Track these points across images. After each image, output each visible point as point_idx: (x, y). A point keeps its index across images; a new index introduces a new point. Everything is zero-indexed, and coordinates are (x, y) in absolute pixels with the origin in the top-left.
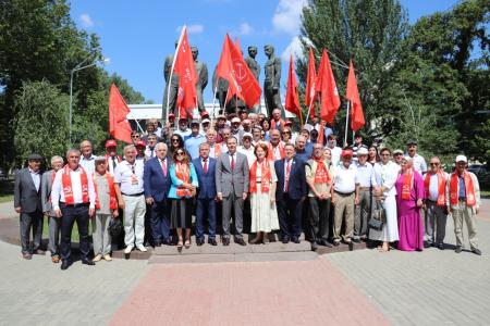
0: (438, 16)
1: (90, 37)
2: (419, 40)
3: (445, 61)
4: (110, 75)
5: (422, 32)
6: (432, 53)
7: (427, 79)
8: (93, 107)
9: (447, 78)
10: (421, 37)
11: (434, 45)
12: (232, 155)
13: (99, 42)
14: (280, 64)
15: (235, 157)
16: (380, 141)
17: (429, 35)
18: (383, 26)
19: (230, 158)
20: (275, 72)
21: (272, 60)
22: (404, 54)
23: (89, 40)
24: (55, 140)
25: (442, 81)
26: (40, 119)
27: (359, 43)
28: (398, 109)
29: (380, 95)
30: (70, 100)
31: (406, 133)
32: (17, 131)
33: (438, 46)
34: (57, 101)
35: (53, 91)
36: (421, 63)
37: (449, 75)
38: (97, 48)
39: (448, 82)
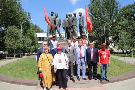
0: (129, 6)
1: (28, 14)
2: (123, 13)
3: (131, 19)
4: (34, 25)
5: (124, 11)
6: (128, 17)
7: (126, 24)
8: (28, 33)
9: (132, 24)
10: (124, 12)
11: (128, 14)
12: (70, 46)
13: (30, 15)
14: (83, 18)
15: (71, 47)
16: (112, 43)
17: (127, 11)
18: (113, 9)
19: (69, 47)
20: (82, 21)
21: (81, 17)
22: (119, 17)
23: (27, 14)
24: (17, 43)
25: (131, 24)
26: (12, 37)
27: (106, 14)
28: (118, 33)
29: (112, 29)
30: (21, 31)
31: (121, 40)
32: (5, 40)
33: (129, 14)
34: (17, 31)
35: (16, 29)
36: (124, 19)
37: (133, 23)
38: (30, 17)
39: (133, 25)
